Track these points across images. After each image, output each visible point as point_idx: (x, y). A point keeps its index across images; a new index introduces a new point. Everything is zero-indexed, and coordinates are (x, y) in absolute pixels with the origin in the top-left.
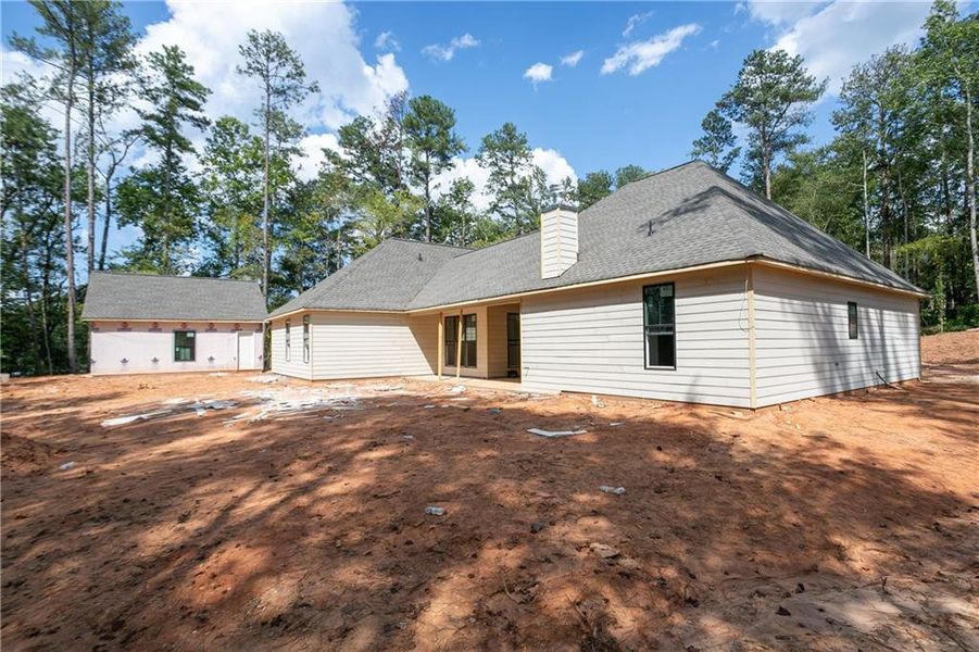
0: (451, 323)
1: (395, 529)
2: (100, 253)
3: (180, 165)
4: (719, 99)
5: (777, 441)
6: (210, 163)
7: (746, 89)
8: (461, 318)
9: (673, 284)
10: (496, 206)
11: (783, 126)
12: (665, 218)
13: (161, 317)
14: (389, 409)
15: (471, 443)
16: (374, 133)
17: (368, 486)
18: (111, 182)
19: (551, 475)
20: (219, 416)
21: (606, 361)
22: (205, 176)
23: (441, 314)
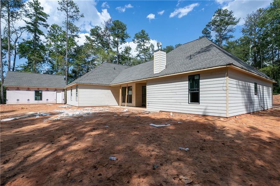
0: (124, 89)
1: (95, 167)
2: (13, 66)
3: (39, 39)
4: (207, 24)
5: (239, 129)
6: (49, 39)
7: (215, 21)
8: (127, 87)
9: (199, 75)
10: (139, 55)
11: (226, 32)
12: (195, 54)
13: (31, 86)
14: (102, 116)
15: (129, 129)
16: (101, 31)
17: (88, 146)
18: (16, 44)
19: (159, 142)
20: (43, 118)
21: (175, 101)
22: (47, 43)
23: (121, 86)
